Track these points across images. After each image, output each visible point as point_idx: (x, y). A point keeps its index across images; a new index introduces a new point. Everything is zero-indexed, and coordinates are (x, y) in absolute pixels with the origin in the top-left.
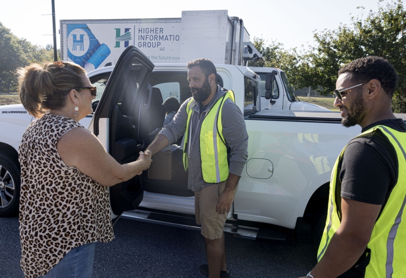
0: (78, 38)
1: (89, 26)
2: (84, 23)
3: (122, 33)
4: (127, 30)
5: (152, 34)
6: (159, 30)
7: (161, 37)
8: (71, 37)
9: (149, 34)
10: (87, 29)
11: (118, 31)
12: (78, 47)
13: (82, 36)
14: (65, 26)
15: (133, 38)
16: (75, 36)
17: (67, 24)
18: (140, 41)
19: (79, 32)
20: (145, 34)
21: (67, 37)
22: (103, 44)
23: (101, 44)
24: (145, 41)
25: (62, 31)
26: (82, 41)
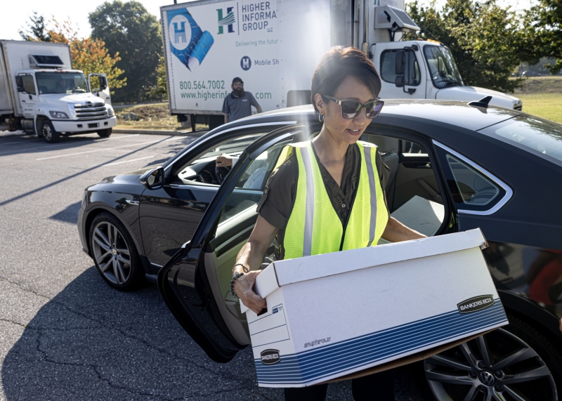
0: (179, 28)
1: (190, 10)
2: (184, 6)
3: (225, 14)
4: (229, 10)
5: (257, 11)
6: (264, 5)
7: (268, 13)
8: (172, 26)
9: (254, 12)
10: (187, 14)
11: (220, 11)
12: (180, 38)
13: (183, 24)
14: (165, 13)
15: (236, 20)
16: (176, 25)
17: (167, 11)
18: (245, 22)
19: (179, 19)
20: (250, 12)
21: (168, 27)
22: (205, 32)
23: (203, 31)
24: (250, 22)
25: (163, 21)
26: (183, 30)
